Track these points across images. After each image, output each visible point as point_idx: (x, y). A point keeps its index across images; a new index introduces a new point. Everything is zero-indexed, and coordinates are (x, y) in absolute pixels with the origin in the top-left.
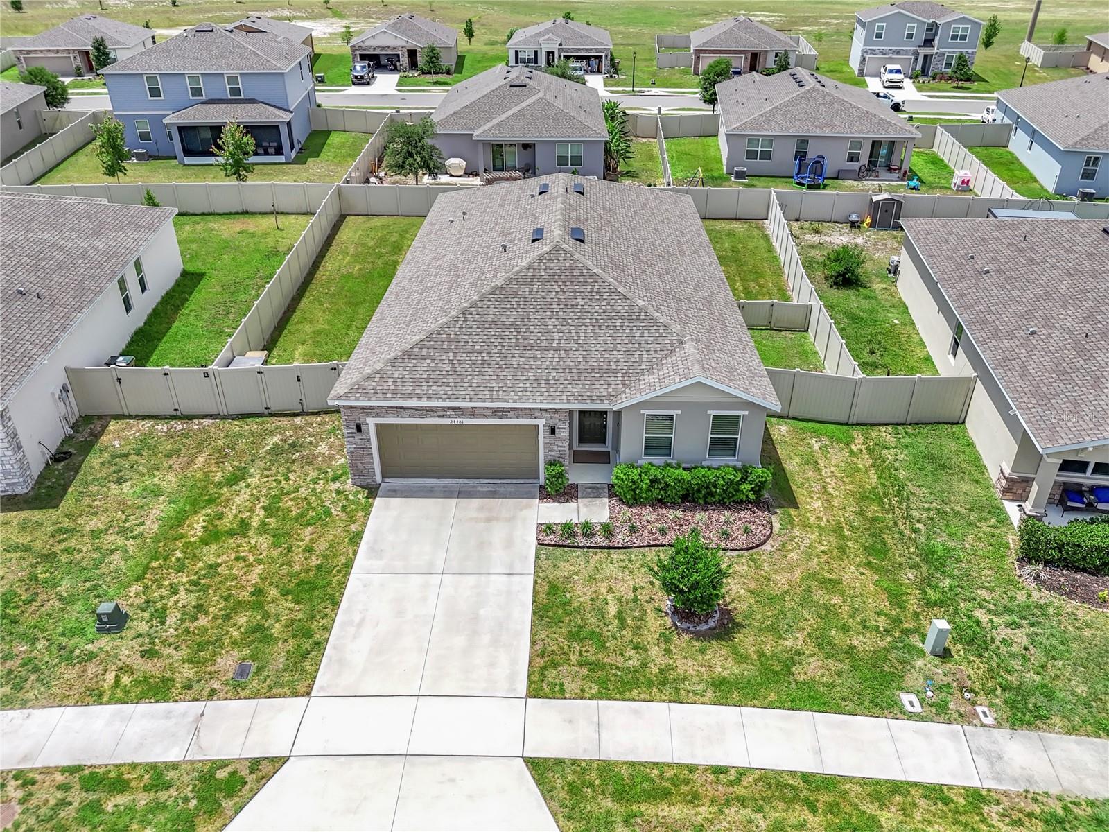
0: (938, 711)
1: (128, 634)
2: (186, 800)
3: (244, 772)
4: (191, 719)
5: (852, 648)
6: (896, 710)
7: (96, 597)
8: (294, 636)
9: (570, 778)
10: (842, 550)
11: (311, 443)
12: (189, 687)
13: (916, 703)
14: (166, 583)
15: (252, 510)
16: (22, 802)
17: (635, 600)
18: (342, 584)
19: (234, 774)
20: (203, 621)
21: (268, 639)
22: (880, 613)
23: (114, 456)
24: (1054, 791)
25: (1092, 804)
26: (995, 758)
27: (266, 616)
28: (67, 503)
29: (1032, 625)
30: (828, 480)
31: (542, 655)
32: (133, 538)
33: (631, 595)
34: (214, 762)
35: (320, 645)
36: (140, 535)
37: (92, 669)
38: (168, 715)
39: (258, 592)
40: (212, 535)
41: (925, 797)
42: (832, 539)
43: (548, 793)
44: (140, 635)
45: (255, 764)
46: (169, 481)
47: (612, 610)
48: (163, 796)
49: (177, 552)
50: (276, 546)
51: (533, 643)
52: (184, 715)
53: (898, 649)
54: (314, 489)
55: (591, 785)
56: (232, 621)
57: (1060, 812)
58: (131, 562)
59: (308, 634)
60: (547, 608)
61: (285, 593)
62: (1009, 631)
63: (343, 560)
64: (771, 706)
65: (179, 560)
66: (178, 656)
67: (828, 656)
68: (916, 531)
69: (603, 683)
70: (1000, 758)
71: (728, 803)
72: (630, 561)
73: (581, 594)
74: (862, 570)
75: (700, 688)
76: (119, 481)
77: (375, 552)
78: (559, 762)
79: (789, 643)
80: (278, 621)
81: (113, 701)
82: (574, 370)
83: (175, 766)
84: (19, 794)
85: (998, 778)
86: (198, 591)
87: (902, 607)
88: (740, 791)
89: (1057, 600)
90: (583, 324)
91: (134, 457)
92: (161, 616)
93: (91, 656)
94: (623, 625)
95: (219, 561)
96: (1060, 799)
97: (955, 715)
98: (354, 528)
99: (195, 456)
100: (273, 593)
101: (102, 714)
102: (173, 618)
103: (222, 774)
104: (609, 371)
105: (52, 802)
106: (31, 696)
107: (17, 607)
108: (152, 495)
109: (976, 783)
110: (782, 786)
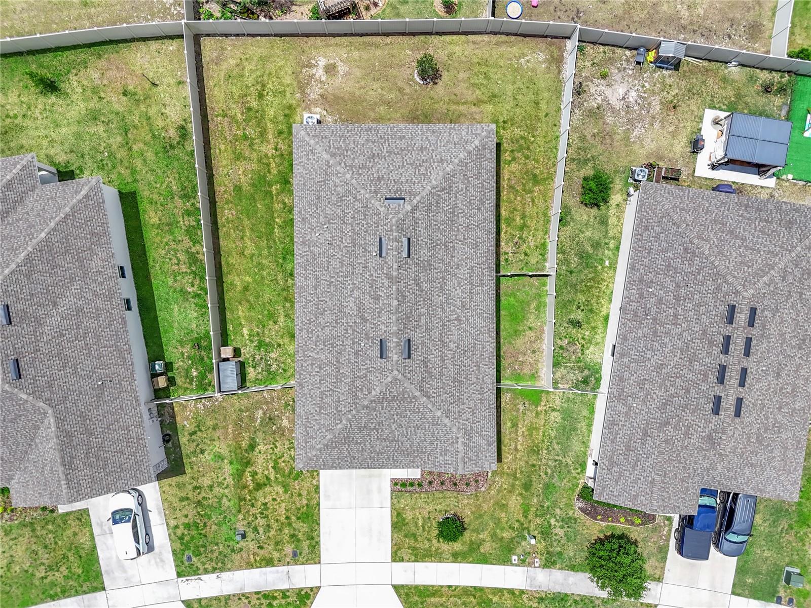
0: (522, 563)
1: (249, 539)
2: (296, 601)
3: (309, 592)
4: (285, 573)
5: (503, 537)
6: (509, 563)
7: (229, 522)
8: (308, 539)
9: (406, 591)
10: (513, 486)
11: (278, 416)
12: (280, 561)
13: (517, 560)
14: (251, 513)
15: (268, 469)
16: (249, 603)
17: (429, 518)
18: (319, 514)
19: (306, 593)
20: (273, 532)
21: (299, 541)
22: (518, 521)
23: (191, 434)
24: (545, 590)
25: (554, 594)
26: (533, 579)
27: (295, 529)
28: (188, 470)
29: (568, 527)
30: (519, 439)
31: (396, 545)
32: (226, 488)
33: (427, 516)
34: (299, 589)
35: (318, 543)
36: (228, 485)
37: (245, 555)
38: (277, 572)
39: (287, 518)
40: (259, 486)
41: (508, 593)
42: (511, 481)
43: (399, 596)
44: (253, 540)
45: (312, 589)
46: (222, 447)
47: (420, 523)
48: (289, 600)
49: (247, 496)
50: (286, 492)
51: (392, 540)
52: (282, 572)
53: (518, 537)
54: (291, 456)
55: (412, 593)
56: (283, 532)
57: (544, 596)
58: (232, 502)
59: (312, 538)
60: (397, 523)
61: (298, 518)
62: (559, 529)
63: (316, 502)
64: (470, 563)
65: (250, 500)
66: (270, 548)
67: (493, 541)
68: (546, 474)
69: (416, 556)
70: (535, 579)
71: (451, 597)
72: (428, 498)
73: (409, 515)
74: (518, 498)
75: (448, 557)
76: (202, 452)
77: (328, 497)
78: (403, 585)
79: (481, 536)
80: (300, 532)
81: (257, 567)
82: (405, 452)
83: (288, 590)
84: (246, 601)
85: (531, 587)
86: (264, 518)
87: (526, 517)
88: (455, 593)
89: (582, 516)
90: (410, 427)
91: (199, 433)
92: (256, 530)
93: (241, 550)
94: (424, 530)
95: (266, 501)
96: (546, 592)
97: (527, 564)
98: (315, 482)
99: (225, 428)
100: (293, 518)
101: (256, 572)
102: (261, 530)
103: (303, 593)
104: (422, 452)
105: (258, 604)
106: (229, 566)
107: (202, 530)
108: (220, 460)
109: (524, 588)
110: (468, 590)
